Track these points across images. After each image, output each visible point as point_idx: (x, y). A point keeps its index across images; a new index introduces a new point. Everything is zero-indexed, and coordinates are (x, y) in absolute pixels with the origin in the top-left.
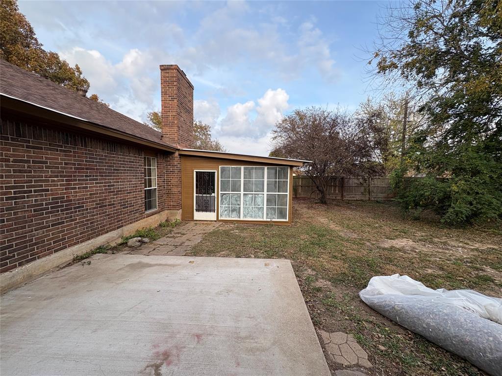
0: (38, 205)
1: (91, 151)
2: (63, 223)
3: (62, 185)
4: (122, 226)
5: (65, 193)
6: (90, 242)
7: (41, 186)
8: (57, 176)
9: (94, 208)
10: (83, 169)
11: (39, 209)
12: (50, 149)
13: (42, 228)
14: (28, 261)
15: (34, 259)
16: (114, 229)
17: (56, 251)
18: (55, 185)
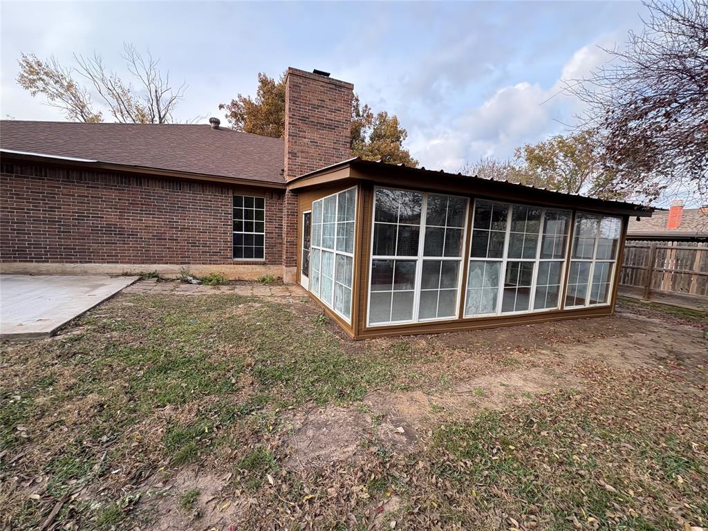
0: (94, 227)
1: (149, 189)
2: (116, 244)
3: (117, 215)
4: (189, 263)
5: (118, 222)
6: (143, 265)
7: (98, 214)
8: (111, 208)
9: (150, 239)
10: (138, 204)
11: (95, 230)
12: (105, 188)
13: (97, 243)
14: (86, 262)
15: (91, 262)
16: (177, 264)
17: (108, 262)
18: (108, 215)
